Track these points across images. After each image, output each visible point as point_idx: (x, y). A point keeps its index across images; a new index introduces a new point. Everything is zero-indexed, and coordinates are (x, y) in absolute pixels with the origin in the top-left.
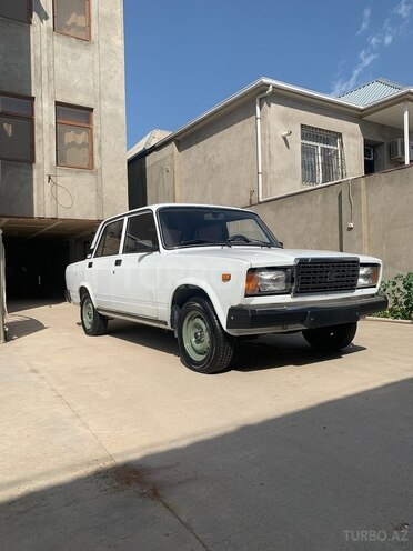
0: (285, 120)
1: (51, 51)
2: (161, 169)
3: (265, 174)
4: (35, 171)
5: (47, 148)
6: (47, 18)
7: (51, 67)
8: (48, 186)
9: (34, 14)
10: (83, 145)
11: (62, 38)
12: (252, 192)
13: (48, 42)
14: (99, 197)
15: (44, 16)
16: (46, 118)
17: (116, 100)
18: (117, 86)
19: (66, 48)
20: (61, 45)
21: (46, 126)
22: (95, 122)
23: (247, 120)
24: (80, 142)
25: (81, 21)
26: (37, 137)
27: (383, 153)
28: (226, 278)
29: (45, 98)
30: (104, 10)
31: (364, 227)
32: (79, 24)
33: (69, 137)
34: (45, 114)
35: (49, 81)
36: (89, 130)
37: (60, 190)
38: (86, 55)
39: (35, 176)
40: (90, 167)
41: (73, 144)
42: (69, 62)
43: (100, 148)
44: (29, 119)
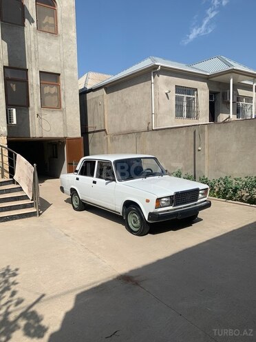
0: (167, 83)
1: (36, 42)
2: (96, 103)
3: (156, 114)
4: (30, 112)
5: (36, 98)
6: (33, 22)
7: (36, 51)
8: (37, 119)
9: (26, 20)
10: (55, 94)
11: (42, 34)
12: (149, 123)
13: (34, 36)
14: (65, 124)
15: (31, 21)
16: (35, 81)
17: (72, 68)
18: (73, 60)
19: (44, 39)
20: (41, 38)
21: (35, 86)
22: (62, 82)
23: (146, 83)
24: (53, 92)
25: (51, 20)
26: (30, 92)
27: (220, 98)
28: (148, 201)
29: (34, 70)
30: (65, 15)
31: (206, 150)
32: (50, 22)
33: (47, 89)
34: (34, 79)
35: (36, 59)
36: (58, 86)
37: (43, 122)
38: (55, 43)
39: (30, 114)
40: (59, 107)
41: (49, 94)
42: (46, 47)
43: (64, 96)
44: (26, 82)
